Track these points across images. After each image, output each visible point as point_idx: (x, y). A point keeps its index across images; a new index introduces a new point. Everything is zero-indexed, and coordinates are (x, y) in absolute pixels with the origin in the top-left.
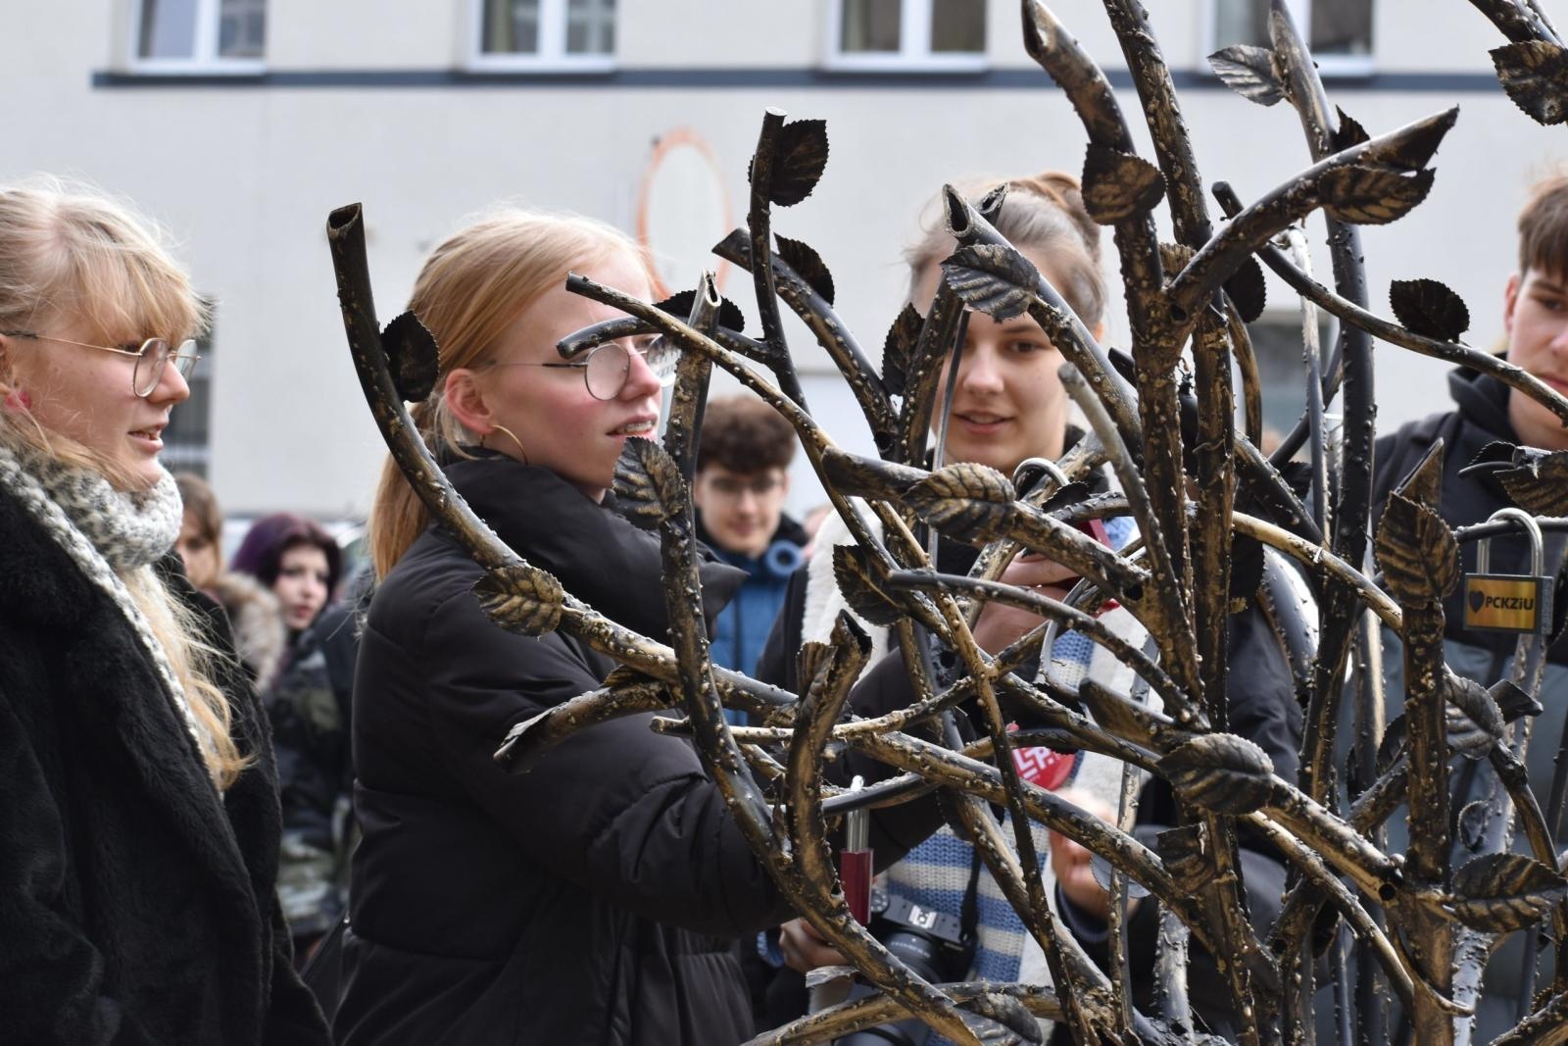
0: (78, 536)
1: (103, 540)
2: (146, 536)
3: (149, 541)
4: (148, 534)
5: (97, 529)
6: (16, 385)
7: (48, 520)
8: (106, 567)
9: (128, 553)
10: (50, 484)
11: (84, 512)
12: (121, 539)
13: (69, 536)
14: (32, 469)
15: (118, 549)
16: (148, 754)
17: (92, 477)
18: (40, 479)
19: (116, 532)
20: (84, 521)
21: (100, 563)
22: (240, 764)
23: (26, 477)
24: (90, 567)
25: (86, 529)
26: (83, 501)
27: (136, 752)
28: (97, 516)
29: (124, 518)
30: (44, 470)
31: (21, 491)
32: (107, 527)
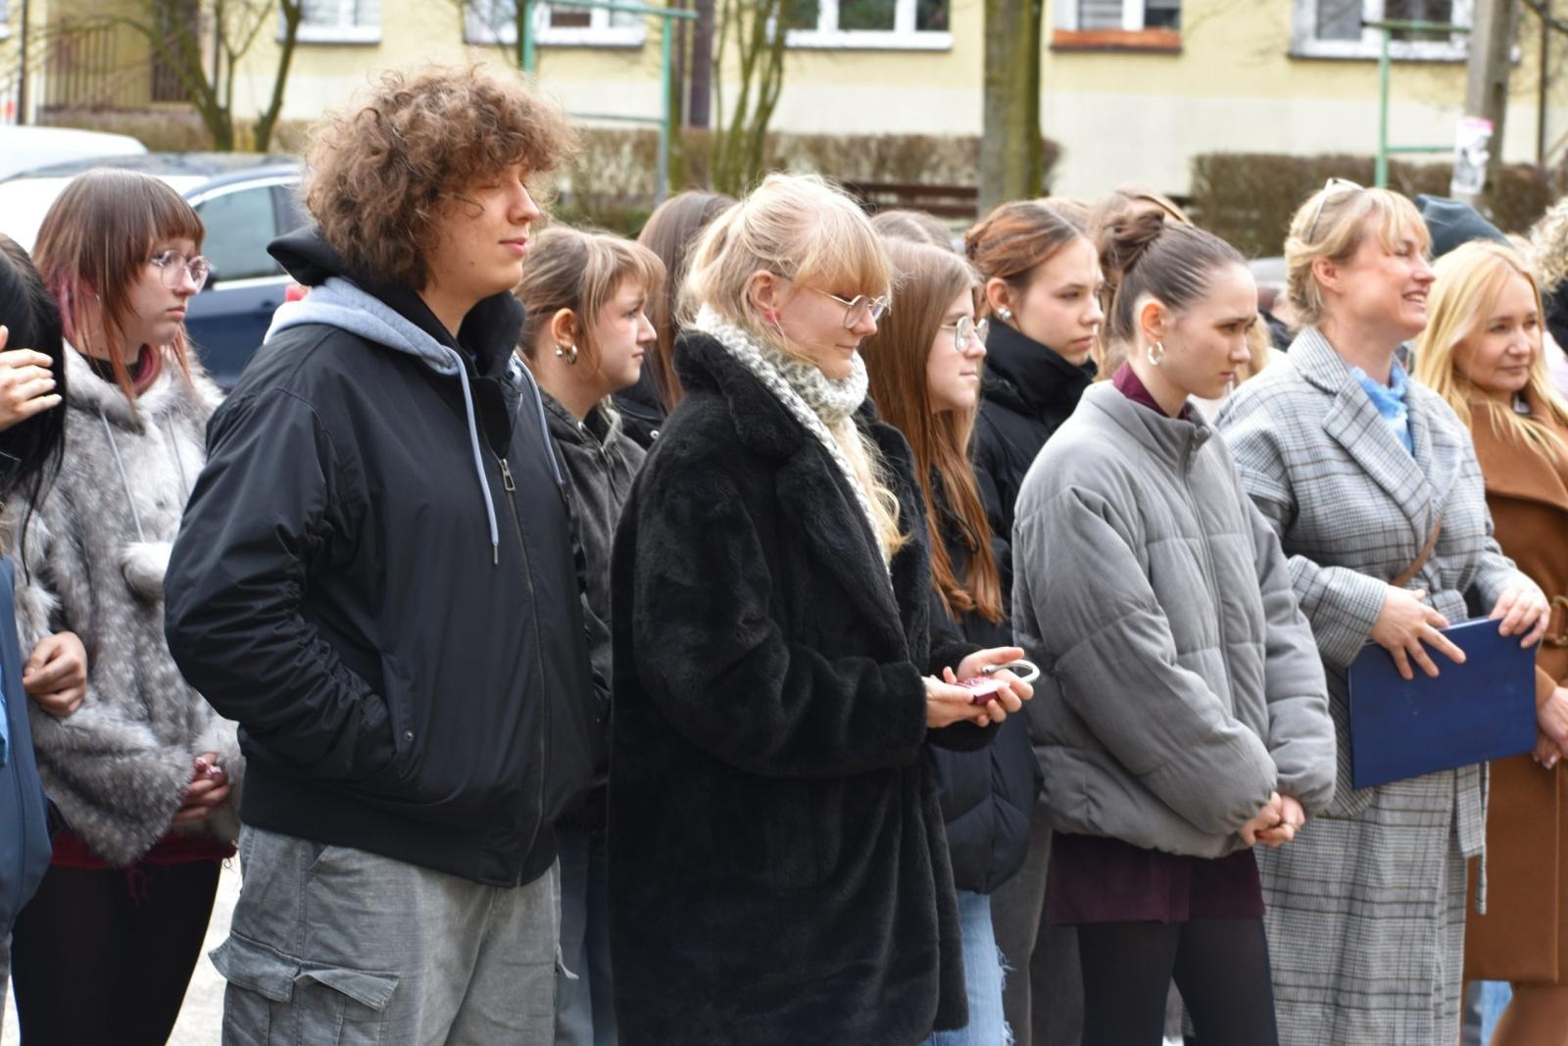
0: (798, 400)
1: (815, 405)
2: (841, 404)
3: (843, 407)
4: (843, 402)
5: (811, 398)
6: (774, 305)
7: (778, 391)
8: (816, 418)
9: (830, 414)
10: (782, 369)
11: (803, 387)
12: (825, 405)
13: (792, 400)
14: (770, 360)
15: (823, 411)
16: (823, 538)
17: (809, 365)
18: (776, 366)
19: (822, 400)
20: (803, 392)
21: (813, 416)
22: (900, 541)
23: (768, 365)
24: (806, 418)
25: (805, 397)
26: (802, 381)
27: (815, 537)
28: (810, 390)
29: (828, 393)
30: (779, 360)
31: (762, 373)
32: (817, 396)
